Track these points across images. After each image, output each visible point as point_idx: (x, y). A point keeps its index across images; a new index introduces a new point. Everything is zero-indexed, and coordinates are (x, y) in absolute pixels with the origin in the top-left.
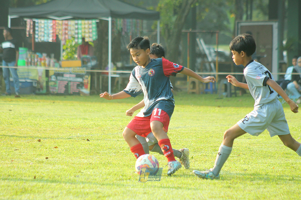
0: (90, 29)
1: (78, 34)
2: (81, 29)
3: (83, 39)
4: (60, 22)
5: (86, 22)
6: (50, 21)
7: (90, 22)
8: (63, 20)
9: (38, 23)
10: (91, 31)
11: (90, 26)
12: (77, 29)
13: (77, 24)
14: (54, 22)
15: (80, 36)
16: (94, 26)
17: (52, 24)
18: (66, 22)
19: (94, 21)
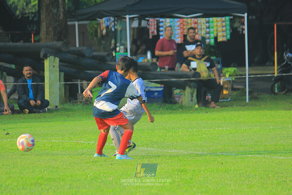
0: (223, 27)
1: (209, 33)
2: (213, 27)
3: (216, 38)
4: (189, 21)
5: (219, 19)
6: (176, 20)
7: (223, 19)
8: (192, 18)
9: (162, 22)
10: (224, 28)
11: (224, 24)
12: (208, 27)
13: (208, 22)
14: (182, 20)
15: (212, 36)
16: (228, 23)
17: (179, 23)
18: (196, 20)
19: (227, 18)
